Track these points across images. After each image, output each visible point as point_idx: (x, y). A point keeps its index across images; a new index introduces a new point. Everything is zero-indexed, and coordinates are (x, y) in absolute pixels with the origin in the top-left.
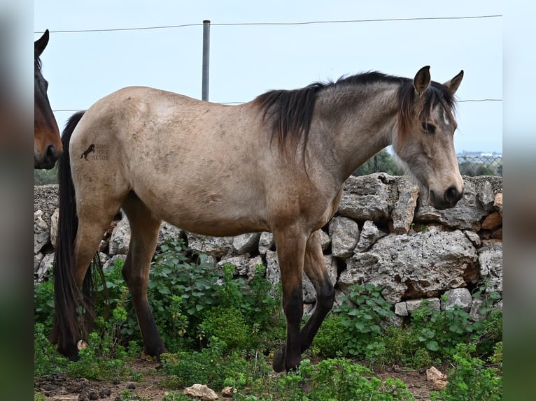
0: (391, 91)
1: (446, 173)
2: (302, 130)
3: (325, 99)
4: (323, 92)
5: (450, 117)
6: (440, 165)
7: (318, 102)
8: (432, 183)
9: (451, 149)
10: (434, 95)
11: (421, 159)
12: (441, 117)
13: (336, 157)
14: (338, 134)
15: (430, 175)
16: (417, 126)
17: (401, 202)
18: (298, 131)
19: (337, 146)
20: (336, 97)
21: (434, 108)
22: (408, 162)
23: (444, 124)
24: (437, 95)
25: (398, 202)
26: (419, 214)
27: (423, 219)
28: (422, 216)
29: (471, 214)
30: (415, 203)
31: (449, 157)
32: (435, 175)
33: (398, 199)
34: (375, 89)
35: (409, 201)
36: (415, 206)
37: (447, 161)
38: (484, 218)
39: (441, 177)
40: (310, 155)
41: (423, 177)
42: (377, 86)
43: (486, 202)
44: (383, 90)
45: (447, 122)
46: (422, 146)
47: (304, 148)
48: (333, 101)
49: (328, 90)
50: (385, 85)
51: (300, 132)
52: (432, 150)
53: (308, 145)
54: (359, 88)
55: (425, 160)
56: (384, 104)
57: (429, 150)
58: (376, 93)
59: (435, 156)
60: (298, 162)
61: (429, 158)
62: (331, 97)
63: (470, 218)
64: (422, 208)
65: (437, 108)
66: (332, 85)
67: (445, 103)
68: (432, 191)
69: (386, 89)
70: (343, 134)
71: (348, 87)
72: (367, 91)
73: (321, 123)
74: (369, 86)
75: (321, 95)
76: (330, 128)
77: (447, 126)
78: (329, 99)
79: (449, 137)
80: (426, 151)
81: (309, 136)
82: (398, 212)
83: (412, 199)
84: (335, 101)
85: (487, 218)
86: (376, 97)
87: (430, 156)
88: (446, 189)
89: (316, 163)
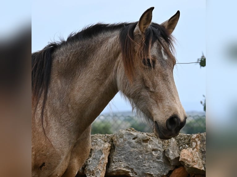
0: (114, 38)
1: (167, 104)
2: (42, 91)
3: (60, 58)
4: (57, 52)
5: (168, 53)
6: (161, 97)
7: (55, 61)
8: (156, 115)
9: (171, 81)
10: (152, 34)
11: (145, 93)
12: (160, 53)
13: (71, 111)
14: (72, 89)
15: (153, 108)
16: (138, 64)
17: (94, 159)
18: (38, 92)
19: (72, 101)
20: (68, 54)
21: (152, 45)
22: (133, 98)
23: (163, 59)
24: (154, 34)
25: (90, 159)
26: (110, 169)
27: (114, 174)
28: (113, 172)
29: (159, 169)
30: (107, 159)
31: (169, 90)
32: (158, 106)
33: (90, 156)
34: (100, 40)
35: (101, 158)
36: (107, 162)
37: (168, 93)
38: (170, 172)
39: (163, 108)
40: (49, 114)
41: (148, 110)
42: (101, 36)
43: (172, 158)
44: (107, 39)
45: (165, 57)
46: (143, 81)
47: (43, 107)
48: (67, 59)
49: (62, 49)
50: (109, 34)
51: (40, 93)
52: (153, 84)
53: (47, 103)
54: (86, 42)
55: (148, 94)
56: (109, 50)
57: (150, 84)
58: (102, 43)
59: (156, 89)
60: (37, 121)
61: (151, 92)
62: (65, 55)
63: (158, 172)
64: (113, 164)
65: (155, 45)
66: (64, 43)
67: (163, 40)
68: (156, 122)
69: (110, 37)
70: (77, 88)
71: (77, 43)
72: (94, 43)
73: (59, 81)
74: (95, 38)
75: (57, 55)
76: (66, 84)
77: (166, 61)
78: (64, 58)
79: (168, 71)
80: (147, 85)
81: (48, 95)
82: (91, 168)
83: (103, 156)
84: (69, 59)
85: (173, 172)
86: (102, 47)
87: (152, 89)
88: (168, 118)
89: (53, 121)
